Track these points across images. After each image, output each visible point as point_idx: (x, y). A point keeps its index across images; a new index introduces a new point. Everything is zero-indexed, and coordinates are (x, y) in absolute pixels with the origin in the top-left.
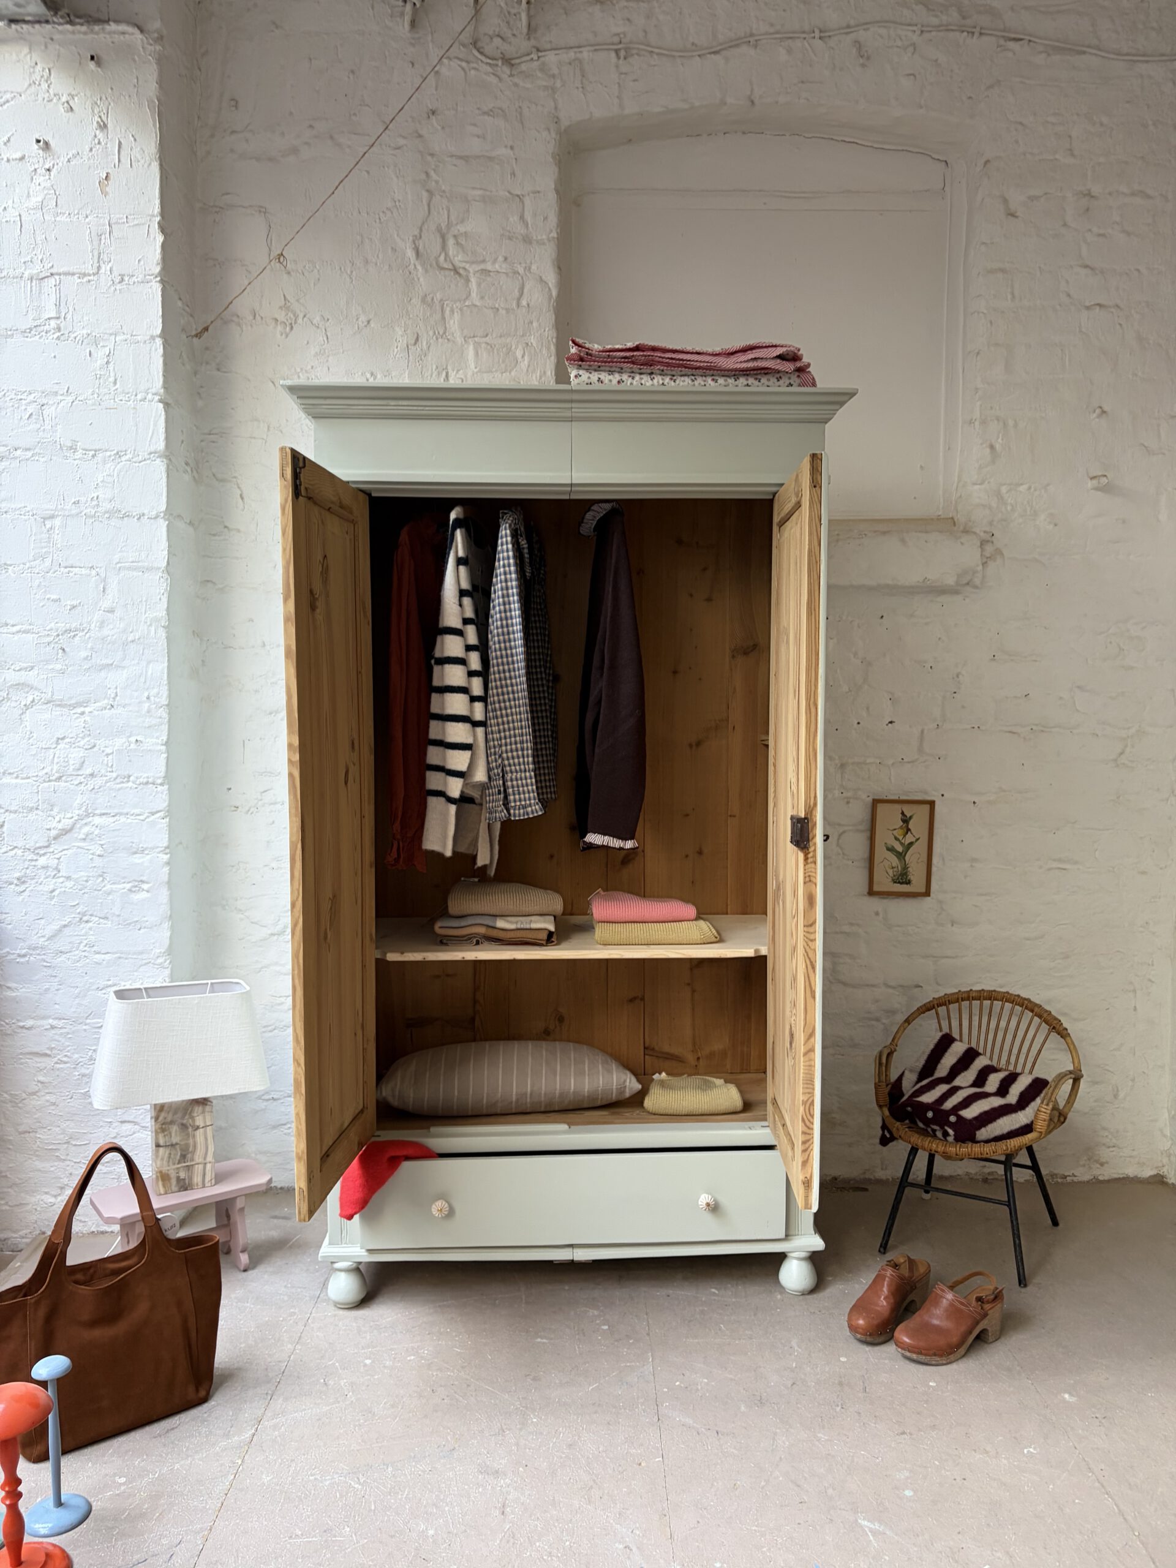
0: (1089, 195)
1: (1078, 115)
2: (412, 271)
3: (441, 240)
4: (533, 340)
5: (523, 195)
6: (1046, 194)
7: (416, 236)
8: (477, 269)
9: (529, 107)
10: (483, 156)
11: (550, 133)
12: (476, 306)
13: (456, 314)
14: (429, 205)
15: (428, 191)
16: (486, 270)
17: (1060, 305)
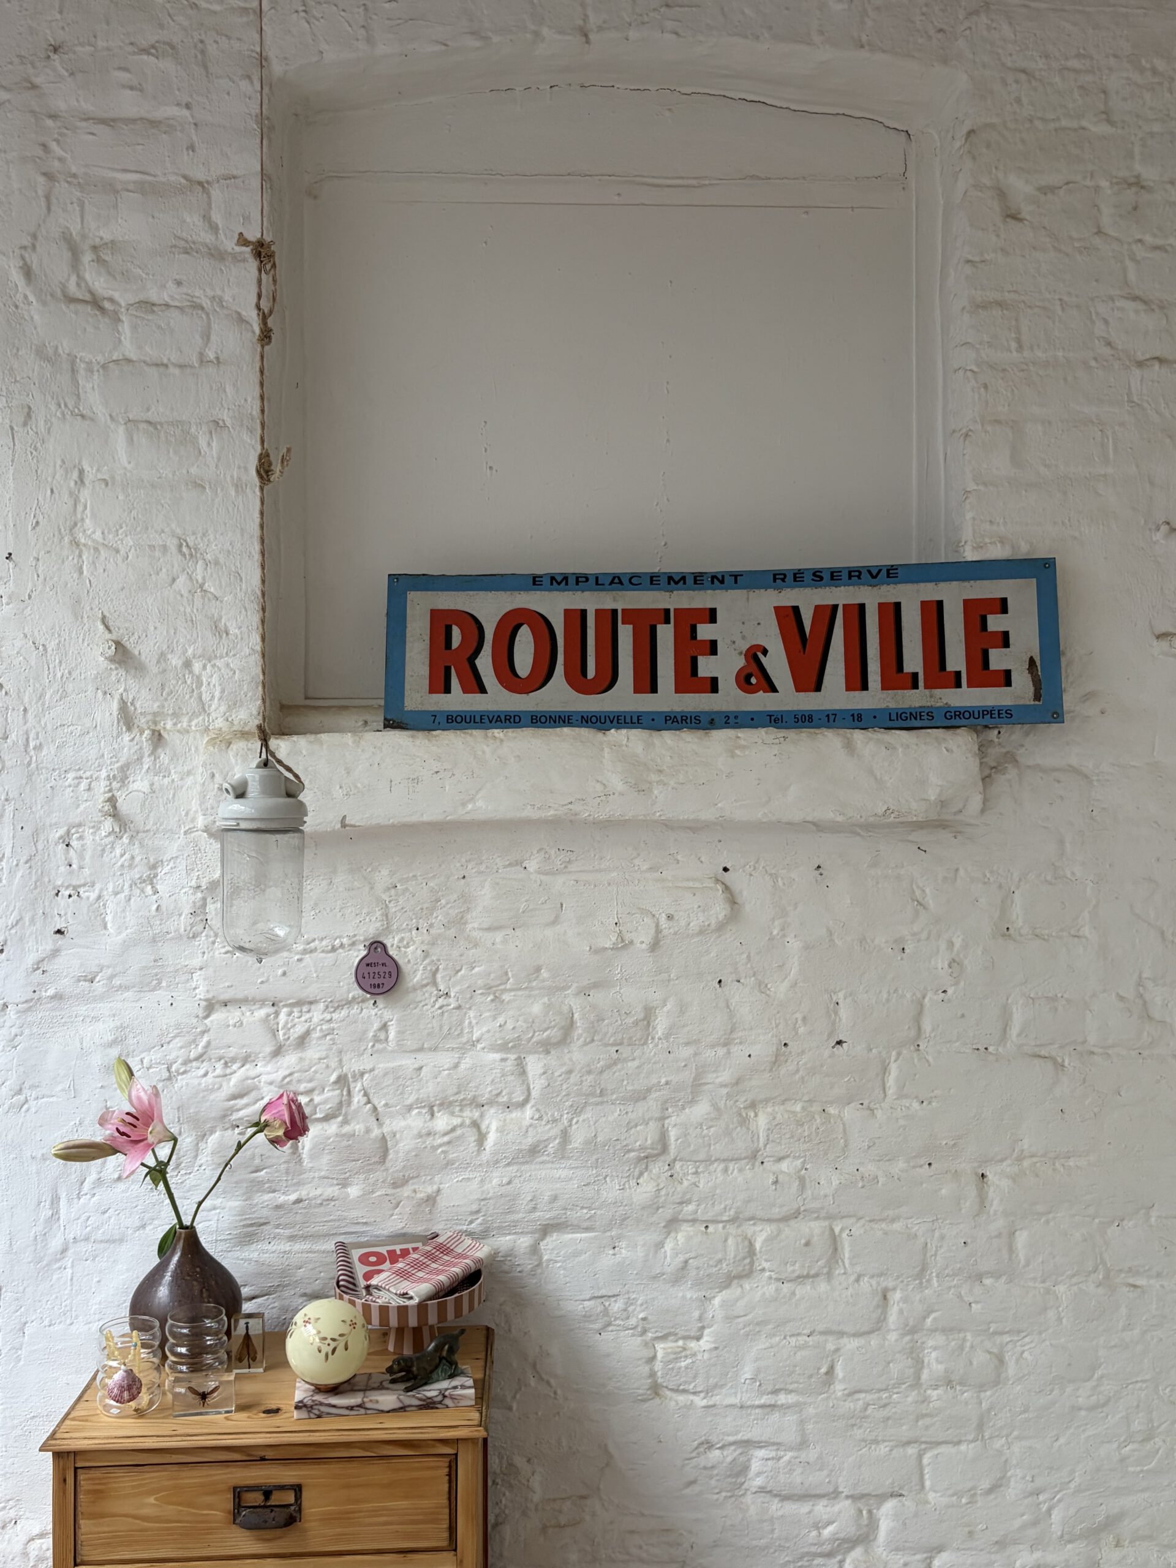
0: (1138, 184)
1: (1115, 56)
2: (21, 305)
3: (70, 254)
4: (226, 417)
5: (208, 182)
6: (1067, 183)
7: (25, 248)
8: (132, 302)
9: (216, 42)
10: (141, 119)
11: (252, 83)
12: (129, 361)
13: (96, 376)
14: (48, 198)
15: (45, 174)
16: (147, 303)
17: (1095, 359)
